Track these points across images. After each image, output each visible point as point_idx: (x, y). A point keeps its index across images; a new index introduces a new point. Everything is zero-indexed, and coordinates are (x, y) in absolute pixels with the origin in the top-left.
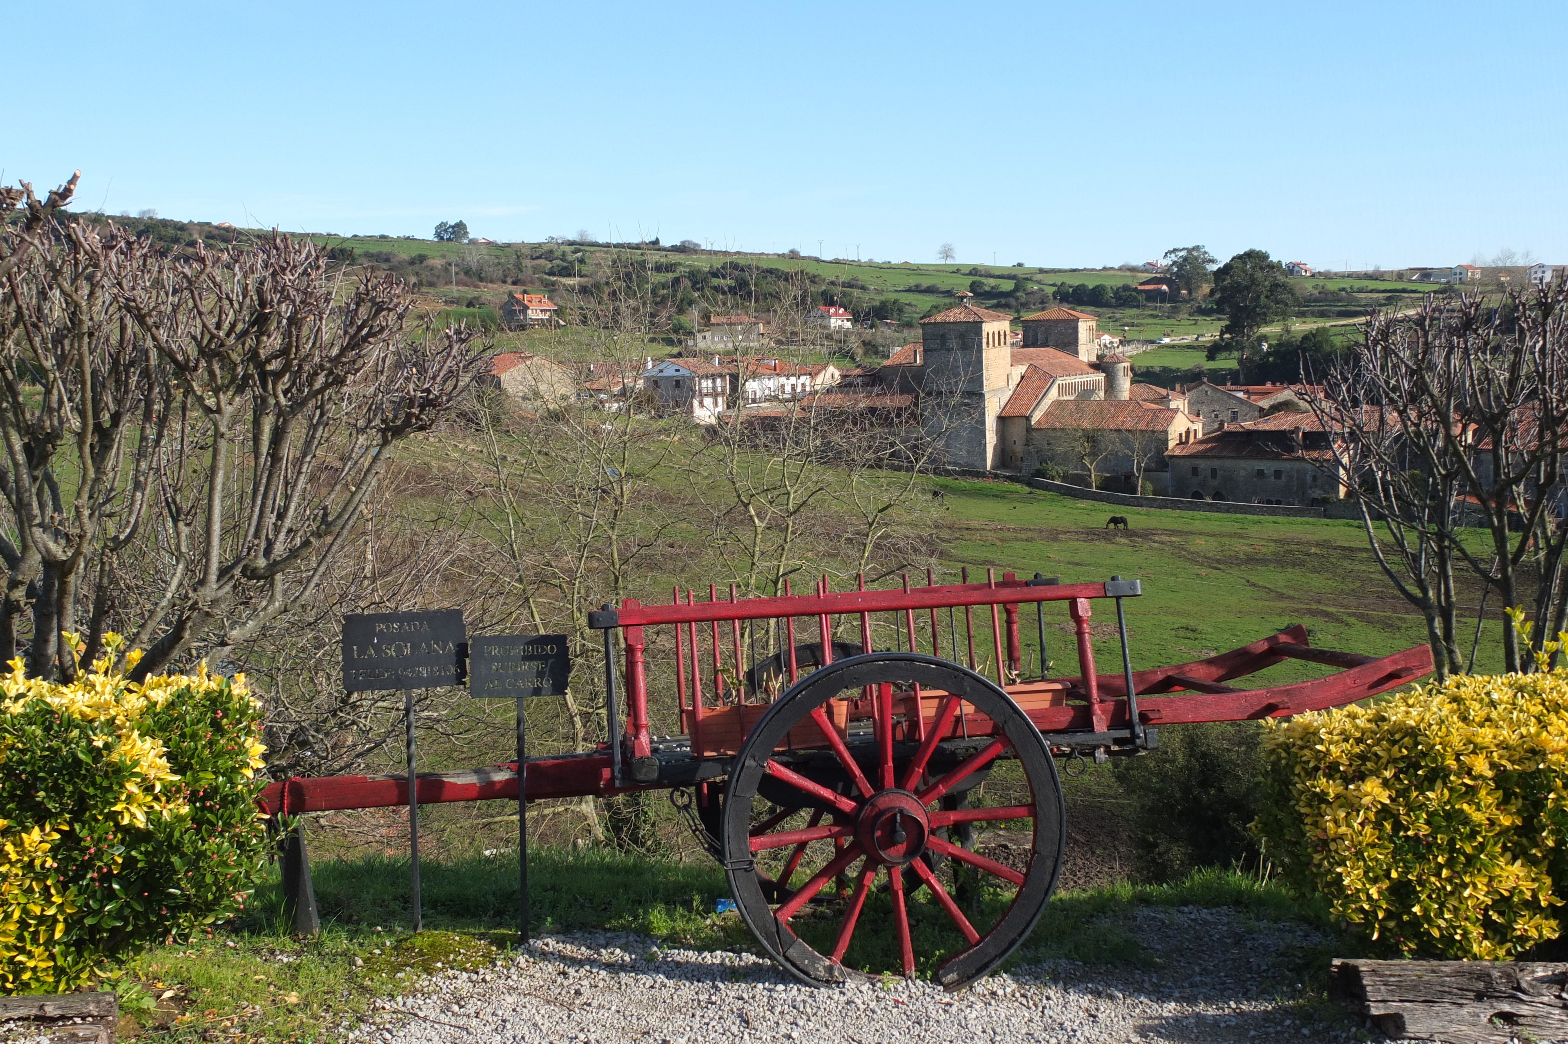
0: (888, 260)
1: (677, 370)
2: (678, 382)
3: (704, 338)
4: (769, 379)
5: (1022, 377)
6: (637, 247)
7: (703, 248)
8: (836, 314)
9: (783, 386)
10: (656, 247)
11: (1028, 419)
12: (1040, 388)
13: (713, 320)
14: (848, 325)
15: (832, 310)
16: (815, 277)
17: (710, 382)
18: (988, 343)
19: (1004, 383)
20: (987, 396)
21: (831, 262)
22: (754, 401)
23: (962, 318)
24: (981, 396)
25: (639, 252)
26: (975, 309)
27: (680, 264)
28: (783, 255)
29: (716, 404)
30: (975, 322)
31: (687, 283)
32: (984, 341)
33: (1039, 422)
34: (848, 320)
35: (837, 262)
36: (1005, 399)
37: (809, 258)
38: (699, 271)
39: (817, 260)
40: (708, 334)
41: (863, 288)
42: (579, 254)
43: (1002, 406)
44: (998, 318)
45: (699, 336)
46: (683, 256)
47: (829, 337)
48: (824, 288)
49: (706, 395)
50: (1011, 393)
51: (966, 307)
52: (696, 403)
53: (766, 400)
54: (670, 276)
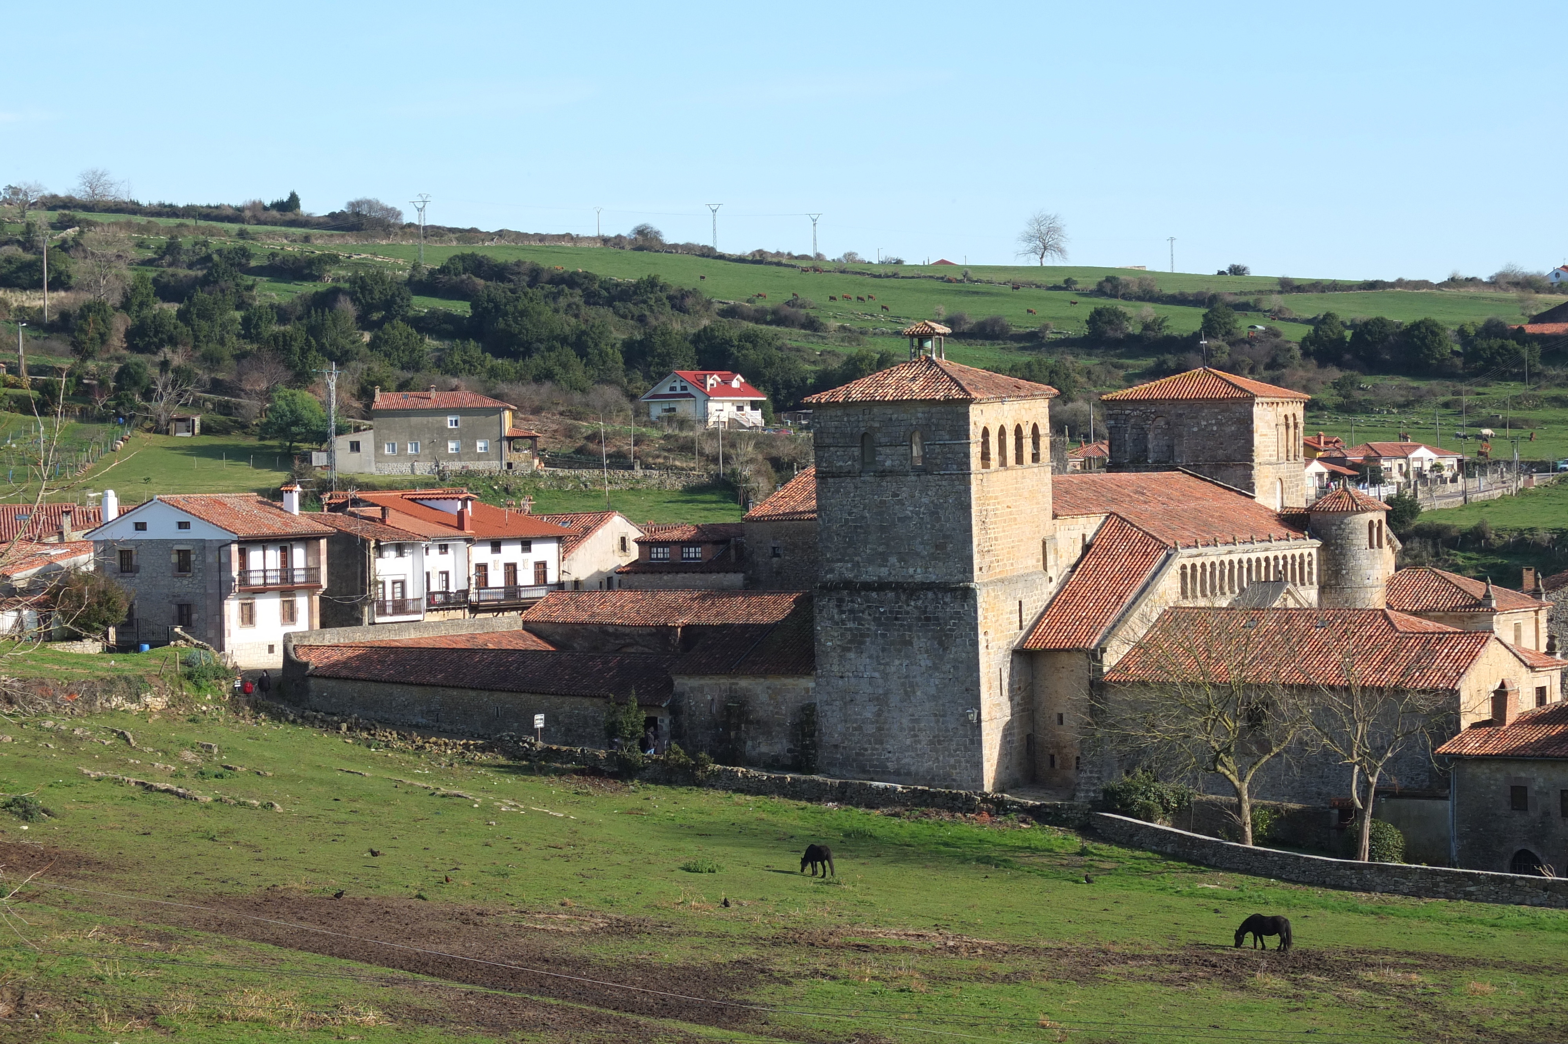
0: (895, 255)
1: (184, 525)
2: (184, 555)
3: (355, 447)
4: (444, 549)
5: (1087, 548)
6: (236, 215)
7: (406, 220)
8: (725, 390)
9: (482, 568)
10: (290, 216)
11: (1095, 655)
12: (1132, 575)
13: (380, 400)
14: (755, 417)
15: (713, 380)
16: (684, 295)
17: (273, 557)
18: (985, 456)
19: (1033, 562)
20: (982, 600)
21: (741, 260)
22: (400, 607)
23: (917, 390)
24: (968, 595)
25: (235, 227)
26: (953, 367)
27: (334, 259)
28: (618, 242)
29: (290, 615)
30: (948, 402)
31: (347, 308)
32: (975, 451)
33: (1123, 666)
34: (754, 406)
35: (759, 259)
36: (1035, 604)
37: (688, 249)
38: (379, 278)
39: (707, 253)
40: (366, 439)
41: (812, 325)
42: (71, 232)
43: (1028, 623)
44: (1016, 393)
45: (341, 443)
46: (351, 240)
47: (687, 448)
48: (705, 322)
49: (263, 590)
50: (1053, 588)
51: (930, 362)
52: (232, 608)
53: (432, 606)
54: (309, 288)
